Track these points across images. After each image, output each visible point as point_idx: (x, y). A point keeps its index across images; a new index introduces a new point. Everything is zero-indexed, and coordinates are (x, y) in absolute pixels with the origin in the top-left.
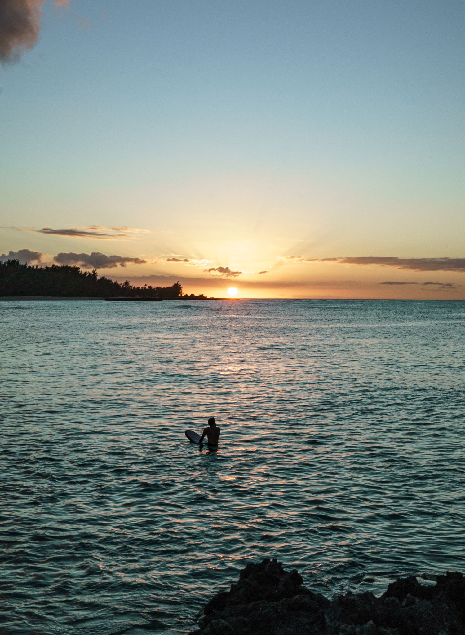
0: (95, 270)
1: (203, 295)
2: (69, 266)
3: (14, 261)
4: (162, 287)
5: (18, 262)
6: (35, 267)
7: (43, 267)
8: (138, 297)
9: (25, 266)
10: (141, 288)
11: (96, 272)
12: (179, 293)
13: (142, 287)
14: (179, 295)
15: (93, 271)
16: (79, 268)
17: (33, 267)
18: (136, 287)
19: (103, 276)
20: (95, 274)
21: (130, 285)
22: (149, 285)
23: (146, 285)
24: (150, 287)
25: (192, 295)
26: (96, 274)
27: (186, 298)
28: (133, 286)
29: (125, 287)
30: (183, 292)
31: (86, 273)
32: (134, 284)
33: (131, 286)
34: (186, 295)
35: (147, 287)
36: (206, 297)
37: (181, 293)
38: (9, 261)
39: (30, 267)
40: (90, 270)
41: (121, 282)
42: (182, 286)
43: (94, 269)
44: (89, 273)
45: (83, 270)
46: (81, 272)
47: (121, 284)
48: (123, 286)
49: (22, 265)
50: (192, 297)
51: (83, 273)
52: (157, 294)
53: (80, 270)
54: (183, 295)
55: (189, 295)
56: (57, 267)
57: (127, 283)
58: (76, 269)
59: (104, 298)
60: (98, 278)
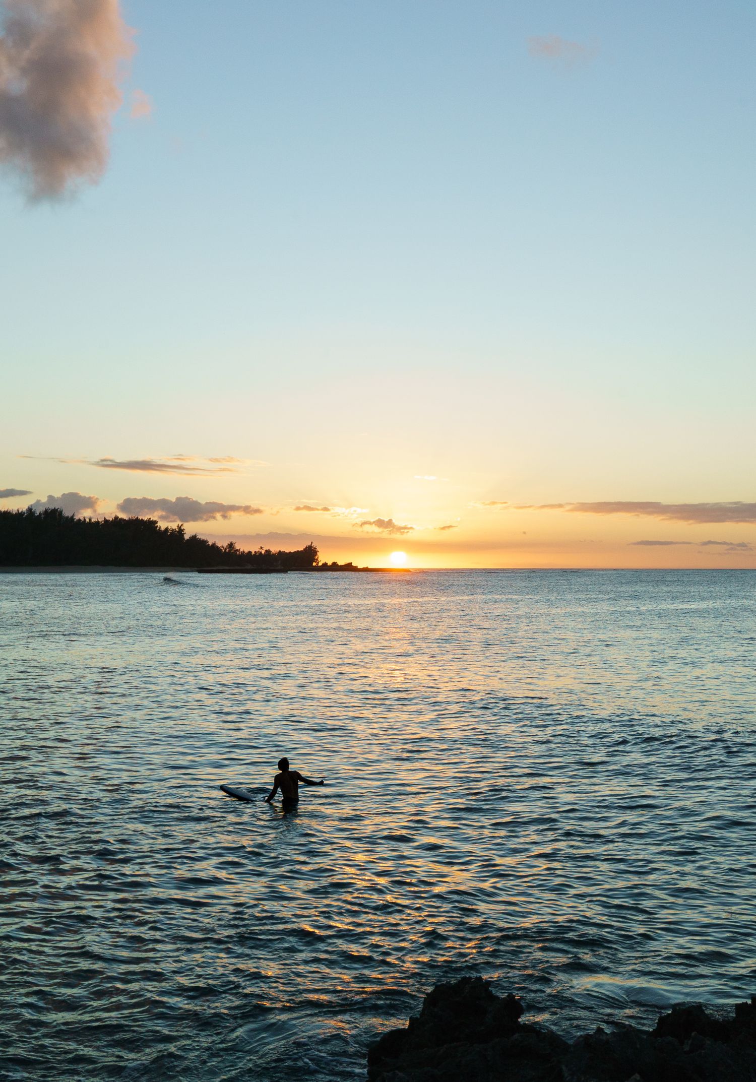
0: (182, 525)
1: (350, 564)
2: (140, 518)
3: (54, 511)
4: (287, 551)
5: (61, 512)
6: (87, 520)
7: (100, 520)
8: (250, 567)
9: (72, 518)
10: (253, 553)
11: (182, 528)
12: (314, 560)
13: (255, 552)
14: (314, 564)
15: (178, 526)
16: (156, 522)
17: (85, 520)
18: (246, 551)
19: (193, 534)
20: (181, 531)
21: (237, 547)
22: (266, 548)
23: (261, 548)
24: (268, 552)
25: (334, 564)
26: (183, 530)
27: (325, 568)
28: (241, 550)
29: (229, 551)
30: (319, 559)
31: (167, 529)
32: (243, 547)
33: (237, 550)
34: (325, 564)
35: (263, 552)
36: (356, 567)
37: (317, 561)
38: (46, 510)
39: (80, 520)
40: (173, 526)
41: (222, 544)
42: (318, 549)
43: (180, 524)
44: (173, 530)
45: (162, 525)
46: (160, 528)
47: (223, 547)
48: (226, 549)
49: (68, 517)
50: (335, 567)
51: (163, 529)
52: (279, 563)
53: (158, 524)
54: (320, 564)
55: (330, 563)
56: (122, 519)
57: (231, 545)
58: (151, 524)
59: (196, 569)
60: (187, 537)
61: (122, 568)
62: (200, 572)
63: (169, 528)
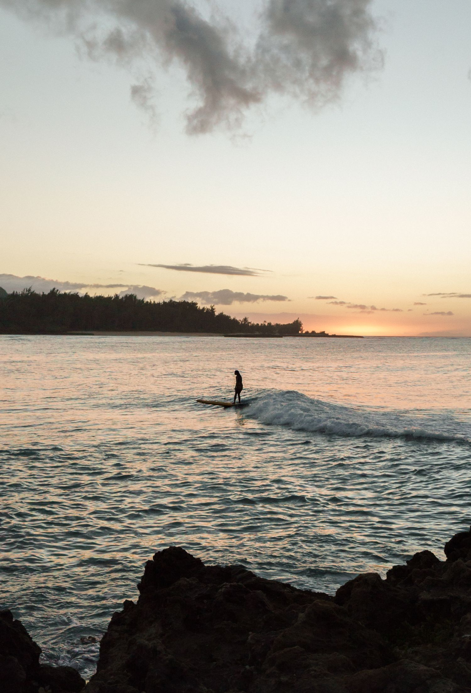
0: (214, 306)
1: (324, 332)
4: (282, 323)
5: (135, 297)
6: (152, 302)
7: (160, 302)
8: (257, 333)
9: (143, 301)
11: (214, 308)
12: (300, 329)
13: (261, 324)
14: (300, 332)
15: (211, 306)
16: (197, 304)
17: (151, 302)
18: (255, 324)
19: (221, 312)
20: (213, 310)
21: (249, 321)
22: (268, 322)
23: (265, 321)
24: (269, 324)
25: (313, 332)
26: (214, 309)
27: (307, 335)
28: (252, 323)
29: (245, 323)
30: (303, 329)
31: (204, 309)
32: (253, 321)
33: (249, 323)
34: (307, 332)
35: (266, 324)
36: (328, 334)
37: (302, 330)
38: (126, 296)
39: (147, 302)
40: (208, 306)
41: (240, 318)
42: (302, 323)
43: (212, 305)
44: (208, 309)
45: (200, 306)
46: (199, 308)
47: (240, 320)
48: (242, 322)
49: (140, 300)
50: (314, 334)
51: (201, 308)
52: (277, 331)
54: (304, 332)
55: (310, 331)
56: (174, 302)
57: (245, 320)
58: (194, 305)
59: (223, 334)
60: (217, 313)
61: (176, 333)
62: (226, 336)
63: (205, 307)
